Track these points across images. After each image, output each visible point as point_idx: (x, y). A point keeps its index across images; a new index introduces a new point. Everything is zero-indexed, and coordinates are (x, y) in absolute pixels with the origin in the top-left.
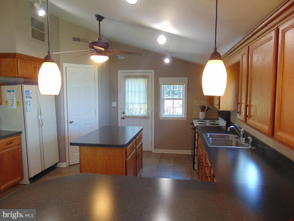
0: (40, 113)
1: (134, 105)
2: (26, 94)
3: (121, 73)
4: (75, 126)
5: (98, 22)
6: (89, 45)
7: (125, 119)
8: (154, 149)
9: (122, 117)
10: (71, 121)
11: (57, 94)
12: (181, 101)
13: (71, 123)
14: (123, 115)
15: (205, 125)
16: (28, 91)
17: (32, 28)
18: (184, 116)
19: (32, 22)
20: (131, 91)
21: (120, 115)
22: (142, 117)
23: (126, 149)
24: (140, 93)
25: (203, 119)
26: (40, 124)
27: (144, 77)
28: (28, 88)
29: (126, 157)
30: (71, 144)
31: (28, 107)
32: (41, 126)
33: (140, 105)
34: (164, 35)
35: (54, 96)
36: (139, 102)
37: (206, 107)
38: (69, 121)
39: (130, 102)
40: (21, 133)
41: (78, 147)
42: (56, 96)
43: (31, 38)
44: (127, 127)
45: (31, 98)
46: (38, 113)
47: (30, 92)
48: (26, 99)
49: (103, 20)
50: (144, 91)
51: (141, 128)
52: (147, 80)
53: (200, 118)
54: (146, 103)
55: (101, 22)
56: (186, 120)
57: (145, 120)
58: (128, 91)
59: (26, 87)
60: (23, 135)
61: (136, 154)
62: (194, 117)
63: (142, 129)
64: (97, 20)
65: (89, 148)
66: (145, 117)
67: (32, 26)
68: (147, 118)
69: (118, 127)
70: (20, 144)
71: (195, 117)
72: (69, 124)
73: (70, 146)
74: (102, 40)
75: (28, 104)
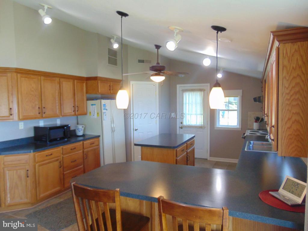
0: (112, 122)
1: (191, 115)
2: (103, 107)
3: (179, 87)
4: (139, 133)
5: (156, 50)
6: (150, 69)
7: (183, 128)
8: (210, 156)
9: (180, 127)
10: (136, 128)
11: (126, 108)
12: (236, 112)
13: (136, 130)
14: (181, 125)
15: (256, 135)
16: (104, 105)
17: (109, 57)
18: (238, 127)
19: (109, 52)
20: (189, 103)
21: (179, 125)
23: (176, 150)
24: (197, 105)
25: (257, 130)
26: (113, 131)
27: (200, 90)
28: (105, 103)
29: (176, 157)
30: (136, 145)
31: (104, 117)
32: (113, 132)
33: (197, 116)
34: (209, 58)
35: (123, 110)
36: (196, 113)
37: (260, 118)
38: (134, 129)
39: (187, 113)
40: (99, 136)
41: (140, 147)
42: (124, 110)
43: (108, 64)
44: (184, 135)
45: (106, 110)
46: (111, 121)
47: (106, 105)
48: (103, 111)
50: (200, 103)
51: (193, 135)
52: (203, 93)
53: (254, 128)
54: (202, 114)
55: (159, 50)
56: (241, 130)
57: (201, 129)
58: (186, 103)
59: (104, 102)
60: (101, 138)
61: (187, 157)
62: (248, 128)
63: (194, 137)
64: (156, 48)
65: (149, 148)
67: (109, 55)
68: (203, 128)
69: (176, 134)
70: (98, 145)
71: (250, 128)
72: (135, 131)
73: (135, 146)
74: (160, 64)
75: (105, 114)
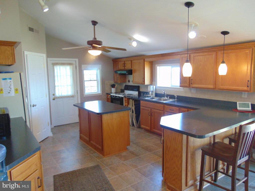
3: (49, 61)
4: (35, 109)
7: (55, 100)
18: (100, 92)
22: (70, 96)
27: (70, 64)
38: (32, 105)
49: (97, 25)
50: (71, 75)
52: (72, 66)
53: (112, 92)
57: (72, 98)
66: (72, 96)
68: (74, 97)
72: (32, 108)
